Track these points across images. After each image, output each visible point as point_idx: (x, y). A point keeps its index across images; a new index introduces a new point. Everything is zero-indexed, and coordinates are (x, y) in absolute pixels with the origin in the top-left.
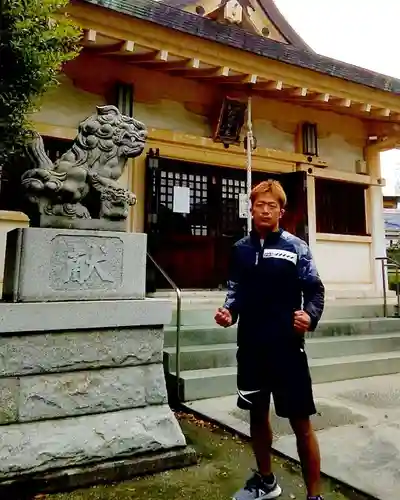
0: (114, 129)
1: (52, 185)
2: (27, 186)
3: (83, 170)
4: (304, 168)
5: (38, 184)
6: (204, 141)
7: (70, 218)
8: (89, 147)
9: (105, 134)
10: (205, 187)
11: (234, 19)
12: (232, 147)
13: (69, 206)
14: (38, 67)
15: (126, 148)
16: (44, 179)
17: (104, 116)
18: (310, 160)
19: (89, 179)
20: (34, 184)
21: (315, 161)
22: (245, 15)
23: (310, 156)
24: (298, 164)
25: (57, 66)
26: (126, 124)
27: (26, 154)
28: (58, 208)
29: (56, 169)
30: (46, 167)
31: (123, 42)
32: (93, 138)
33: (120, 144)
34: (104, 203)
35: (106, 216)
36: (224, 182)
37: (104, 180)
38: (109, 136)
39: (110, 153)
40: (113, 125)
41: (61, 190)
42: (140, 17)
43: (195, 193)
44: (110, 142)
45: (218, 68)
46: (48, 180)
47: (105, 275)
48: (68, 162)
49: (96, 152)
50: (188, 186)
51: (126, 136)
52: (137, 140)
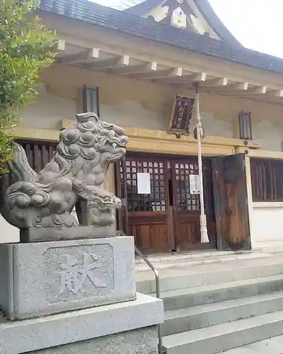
0: (96, 136)
1: (38, 198)
2: (13, 201)
3: (67, 180)
4: (242, 150)
5: (25, 199)
6: (160, 134)
7: (60, 229)
8: (72, 156)
9: (86, 142)
10: (162, 171)
11: (180, 25)
12: (184, 138)
13: (58, 217)
14: (12, 77)
15: (107, 155)
16: (30, 193)
17: (84, 124)
18: (246, 143)
19: (75, 189)
20: (20, 198)
21: (250, 143)
22: (189, 22)
23: (246, 139)
24: (236, 147)
25: (32, 74)
26: (106, 130)
27: (9, 168)
28: (47, 220)
29: (41, 180)
30: (31, 179)
31: (90, 50)
32: (75, 147)
33: (102, 151)
34: (91, 210)
35: (94, 223)
36: (177, 166)
37: (90, 187)
38: (91, 144)
39: (94, 161)
40: (94, 132)
41: (48, 203)
42: (103, 25)
43: (154, 178)
44: (92, 150)
45: (173, 69)
46: (34, 193)
47: (97, 282)
48: (52, 172)
49: (80, 160)
50: (148, 172)
51: (108, 142)
52: (118, 146)
